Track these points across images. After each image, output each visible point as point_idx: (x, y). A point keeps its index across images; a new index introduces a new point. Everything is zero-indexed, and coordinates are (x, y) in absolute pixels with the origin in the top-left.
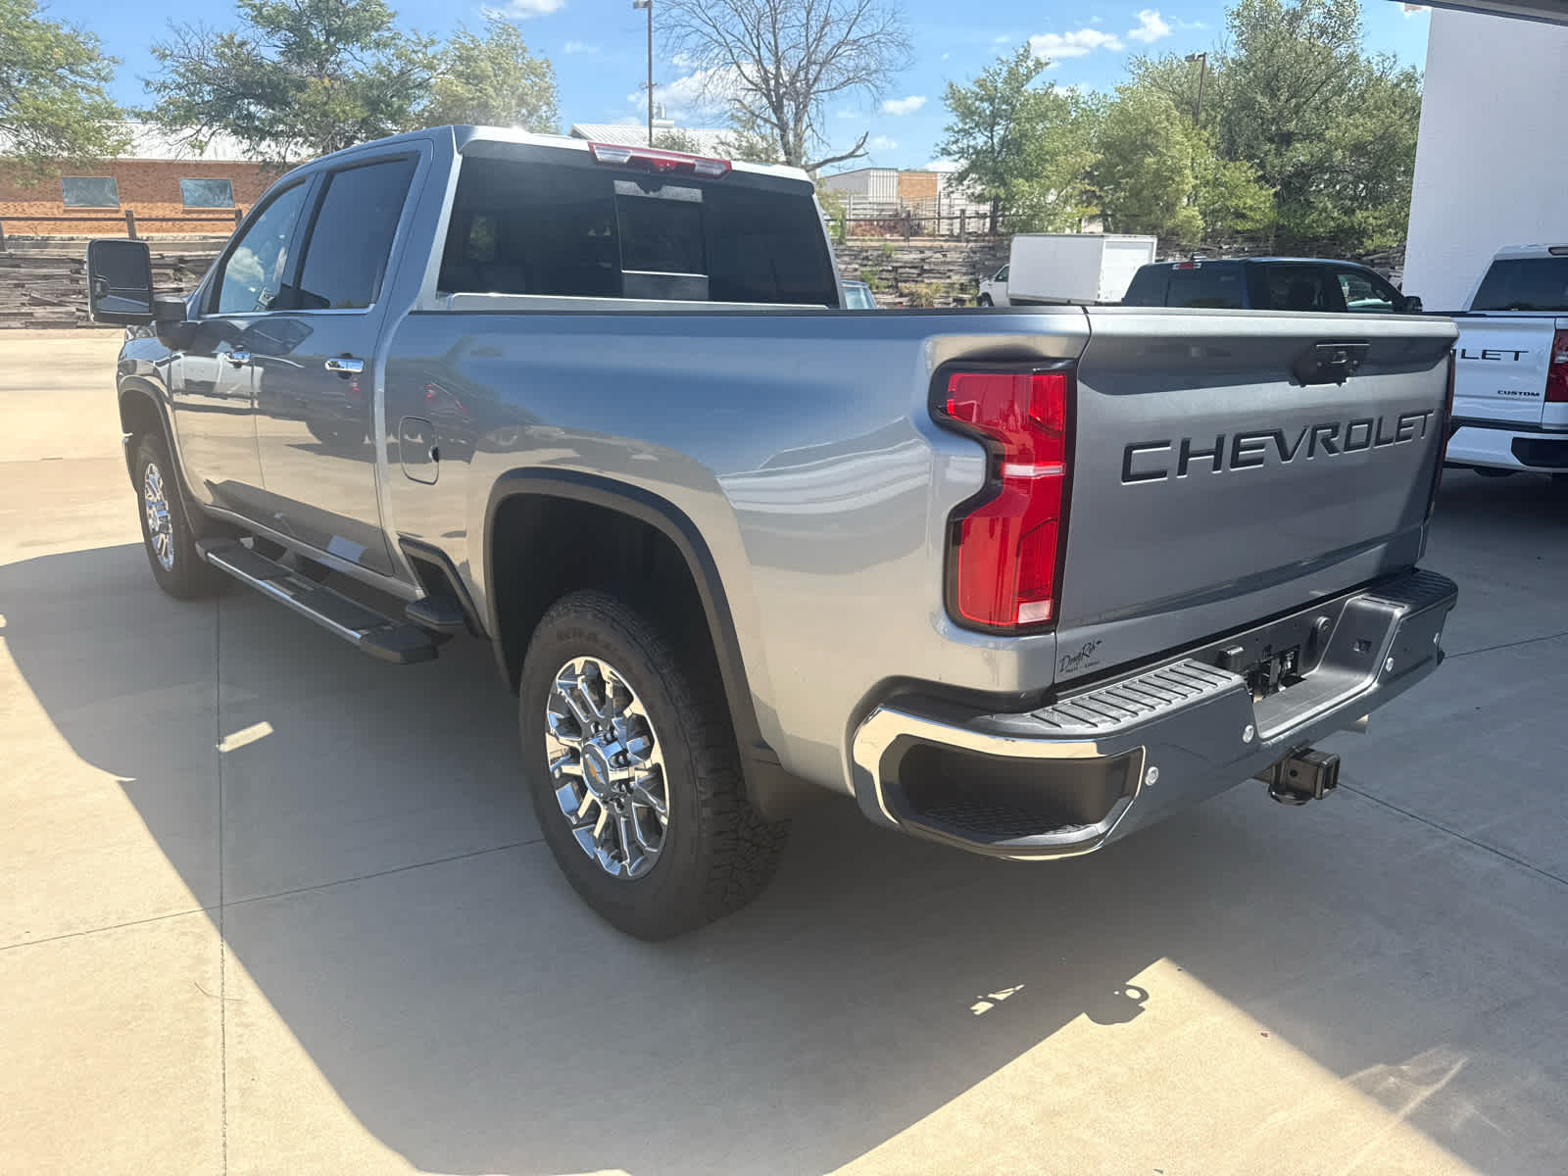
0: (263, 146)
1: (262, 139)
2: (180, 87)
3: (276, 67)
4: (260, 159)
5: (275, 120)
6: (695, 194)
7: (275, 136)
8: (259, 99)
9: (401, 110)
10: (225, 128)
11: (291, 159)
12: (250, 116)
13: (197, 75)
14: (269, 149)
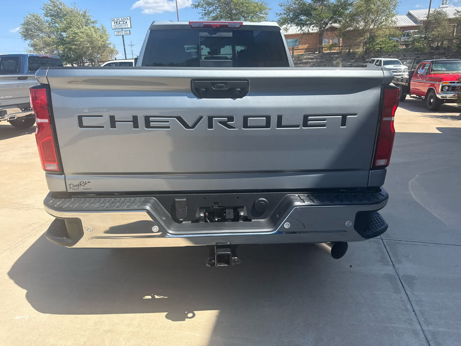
0: (303, 28)
1: (303, 26)
2: (285, 14)
3: (309, 4)
4: (303, 32)
5: (308, 20)
6: (230, 34)
7: (307, 25)
8: (304, 15)
9: (343, 13)
10: (294, 24)
11: (311, 31)
12: (301, 20)
13: (289, 10)
14: (305, 29)
